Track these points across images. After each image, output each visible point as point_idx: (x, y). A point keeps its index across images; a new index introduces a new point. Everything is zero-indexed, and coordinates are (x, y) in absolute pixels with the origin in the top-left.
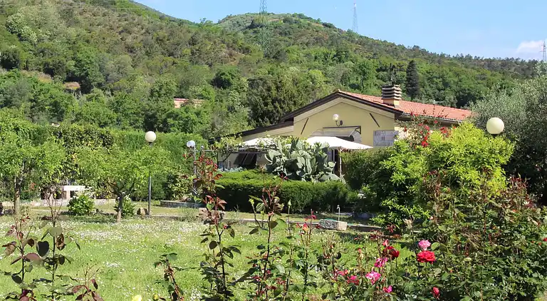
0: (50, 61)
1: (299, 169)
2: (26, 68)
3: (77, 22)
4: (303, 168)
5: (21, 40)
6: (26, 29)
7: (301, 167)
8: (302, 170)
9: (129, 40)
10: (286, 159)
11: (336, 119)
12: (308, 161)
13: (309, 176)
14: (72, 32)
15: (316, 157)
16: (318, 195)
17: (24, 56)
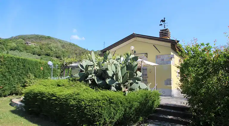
0: (58, 55)
1: (109, 77)
2: (52, 56)
3: (65, 48)
4: (113, 76)
5: (51, 50)
6: (53, 48)
7: (111, 76)
8: (112, 78)
9: (76, 52)
10: (98, 68)
11: (132, 49)
12: (119, 69)
13: (119, 84)
14: (64, 50)
15: (127, 66)
16: (130, 108)
17: (51, 54)
